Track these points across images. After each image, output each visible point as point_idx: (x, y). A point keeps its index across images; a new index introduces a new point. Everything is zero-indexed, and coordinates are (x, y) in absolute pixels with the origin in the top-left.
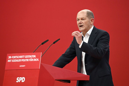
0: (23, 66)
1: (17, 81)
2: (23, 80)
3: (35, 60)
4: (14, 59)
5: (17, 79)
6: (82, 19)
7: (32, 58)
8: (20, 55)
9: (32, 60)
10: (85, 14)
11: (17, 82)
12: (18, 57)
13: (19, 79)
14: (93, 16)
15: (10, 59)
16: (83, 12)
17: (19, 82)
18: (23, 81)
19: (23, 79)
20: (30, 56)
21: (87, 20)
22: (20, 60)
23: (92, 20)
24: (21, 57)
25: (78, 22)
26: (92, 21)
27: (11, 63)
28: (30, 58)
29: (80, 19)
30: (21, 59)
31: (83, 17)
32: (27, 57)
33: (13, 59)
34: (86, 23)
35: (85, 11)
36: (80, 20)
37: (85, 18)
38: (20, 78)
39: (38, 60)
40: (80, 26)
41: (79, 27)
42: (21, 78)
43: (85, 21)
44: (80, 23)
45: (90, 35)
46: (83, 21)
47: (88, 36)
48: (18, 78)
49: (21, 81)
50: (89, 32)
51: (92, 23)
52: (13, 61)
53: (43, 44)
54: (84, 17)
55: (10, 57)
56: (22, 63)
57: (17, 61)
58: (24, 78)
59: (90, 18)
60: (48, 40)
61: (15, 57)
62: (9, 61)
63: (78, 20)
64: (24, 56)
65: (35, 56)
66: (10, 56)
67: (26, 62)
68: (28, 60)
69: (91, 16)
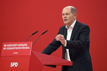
0: (17, 53)
1: (11, 65)
3: (27, 48)
5: (11, 64)
6: (67, 14)
7: (24, 46)
9: (24, 48)
10: (70, 10)
13: (13, 64)
14: (76, 12)
15: (5, 47)
16: (68, 8)
17: (13, 66)
18: (16, 66)
19: (16, 64)
20: (23, 45)
21: (71, 15)
22: (14, 48)
23: (75, 15)
24: (15, 45)
25: (63, 17)
26: (75, 16)
27: (6, 50)
28: (22, 46)
30: (15, 47)
31: (67, 12)
32: (19, 45)
33: (8, 47)
34: (70, 17)
35: (70, 7)
36: (65, 15)
37: (69, 14)
38: (14, 63)
39: (29, 48)
43: (70, 15)
44: (65, 18)
45: (73, 27)
46: (68, 16)
47: (72, 29)
48: (12, 63)
49: (14, 66)
50: (73, 25)
51: (75, 18)
52: (8, 49)
53: (33, 34)
54: (69, 12)
55: (5, 46)
56: (15, 51)
57: (11, 48)
58: (17, 63)
59: (73, 13)
60: (38, 31)
61: (9, 45)
62: (4, 49)
63: (63, 15)
64: (17, 45)
65: (26, 45)
66: (5, 44)
67: (19, 50)
68: (21, 48)
69: (74, 12)
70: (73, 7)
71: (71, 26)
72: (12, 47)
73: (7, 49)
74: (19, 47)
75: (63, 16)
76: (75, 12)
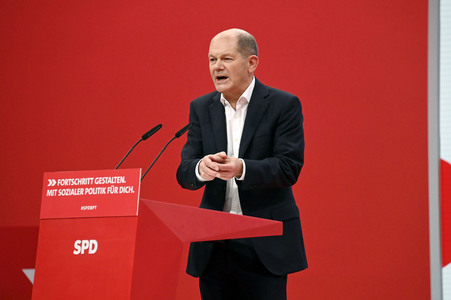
0: (91, 208)
1: (77, 250)
2: (93, 248)
3: (124, 190)
4: (65, 187)
5: (76, 246)
6: (224, 58)
7: (116, 185)
8: (80, 177)
10: (234, 44)
11: (75, 253)
12: (74, 183)
13: (80, 245)
14: (256, 49)
15: (51, 188)
16: (227, 38)
17: (83, 253)
18: (91, 252)
19: (93, 245)
20: (110, 180)
21: (239, 60)
22: (81, 192)
23: (253, 61)
24: (83, 181)
25: (213, 66)
26: (251, 62)
27: (56, 198)
28: (110, 185)
29: (218, 57)
30: (84, 187)
31: (227, 53)
32: (100, 180)
33: (62, 187)
34: (234, 68)
35: (234, 33)
36: (219, 60)
37: (234, 57)
38: (84, 242)
39: (131, 190)
40: (219, 78)
41: (216, 82)
43: (234, 63)
44: (219, 70)
45: (249, 101)
46: (227, 64)
48: (78, 242)
49: (87, 251)
50: (247, 94)
51: (252, 69)
52: (61, 194)
54: (231, 52)
55: (52, 182)
57: (73, 192)
58: (95, 242)
59: (247, 56)
61: (66, 182)
62: (50, 193)
63: (212, 60)
64: (92, 179)
65: (122, 180)
66: (51, 179)
67: (99, 196)
68: (104, 189)
69: (249, 48)
70: (244, 32)
72: (75, 187)
73: (58, 193)
74: (99, 186)
75: (211, 63)
76: (253, 51)
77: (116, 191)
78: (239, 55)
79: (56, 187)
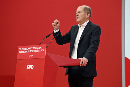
0: (32, 56)
3: (41, 50)
4: (24, 50)
5: (27, 67)
7: (39, 49)
8: (29, 47)
11: (27, 69)
13: (29, 67)
15: (20, 51)
16: (81, 7)
18: (32, 68)
20: (37, 48)
21: (83, 13)
22: (29, 51)
23: (88, 14)
24: (29, 48)
27: (22, 53)
28: (37, 49)
30: (30, 50)
32: (34, 48)
39: (43, 50)
40: (77, 18)
42: (30, 66)
46: (80, 14)
48: (28, 66)
49: (30, 68)
50: (85, 24)
51: (87, 17)
52: (23, 52)
53: (47, 37)
55: (20, 49)
56: (30, 54)
57: (26, 52)
58: (33, 66)
59: (86, 13)
60: (51, 34)
61: (24, 49)
62: (20, 52)
64: (32, 48)
65: (41, 48)
66: (20, 48)
67: (34, 53)
68: (35, 50)
71: (84, 24)
72: (27, 50)
73: (22, 52)
77: (39, 51)
78: (83, 12)
79: (22, 50)
